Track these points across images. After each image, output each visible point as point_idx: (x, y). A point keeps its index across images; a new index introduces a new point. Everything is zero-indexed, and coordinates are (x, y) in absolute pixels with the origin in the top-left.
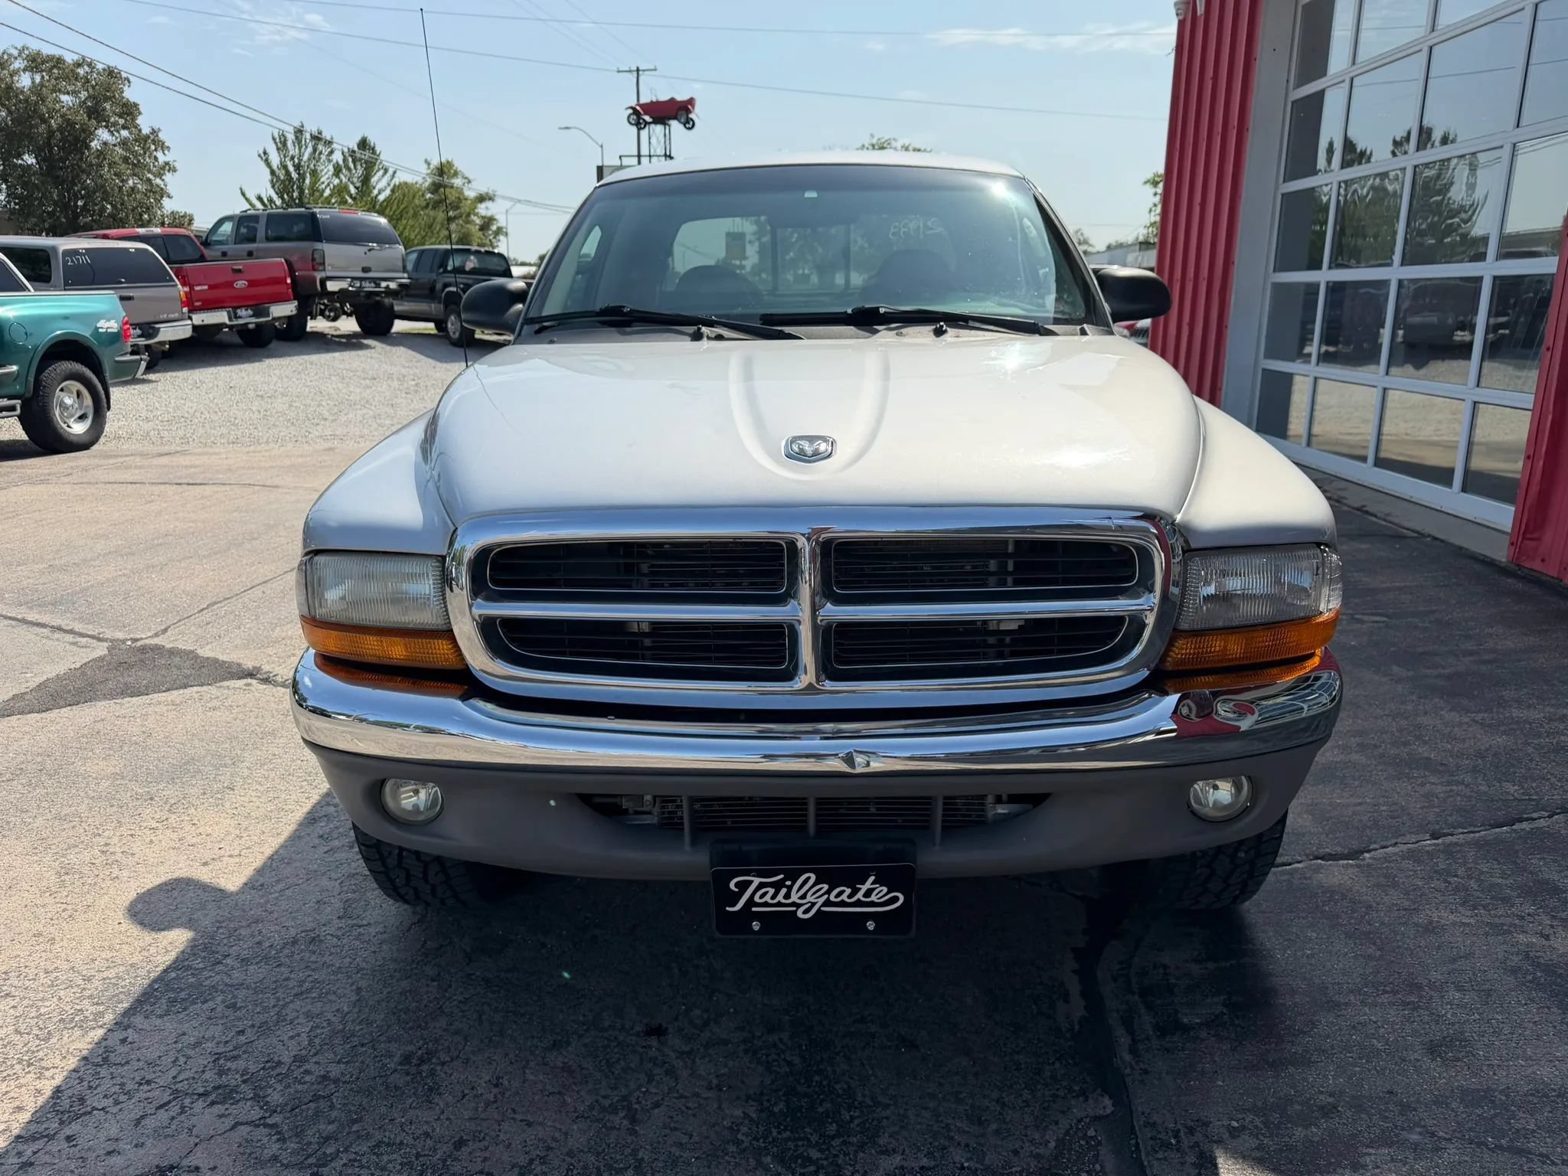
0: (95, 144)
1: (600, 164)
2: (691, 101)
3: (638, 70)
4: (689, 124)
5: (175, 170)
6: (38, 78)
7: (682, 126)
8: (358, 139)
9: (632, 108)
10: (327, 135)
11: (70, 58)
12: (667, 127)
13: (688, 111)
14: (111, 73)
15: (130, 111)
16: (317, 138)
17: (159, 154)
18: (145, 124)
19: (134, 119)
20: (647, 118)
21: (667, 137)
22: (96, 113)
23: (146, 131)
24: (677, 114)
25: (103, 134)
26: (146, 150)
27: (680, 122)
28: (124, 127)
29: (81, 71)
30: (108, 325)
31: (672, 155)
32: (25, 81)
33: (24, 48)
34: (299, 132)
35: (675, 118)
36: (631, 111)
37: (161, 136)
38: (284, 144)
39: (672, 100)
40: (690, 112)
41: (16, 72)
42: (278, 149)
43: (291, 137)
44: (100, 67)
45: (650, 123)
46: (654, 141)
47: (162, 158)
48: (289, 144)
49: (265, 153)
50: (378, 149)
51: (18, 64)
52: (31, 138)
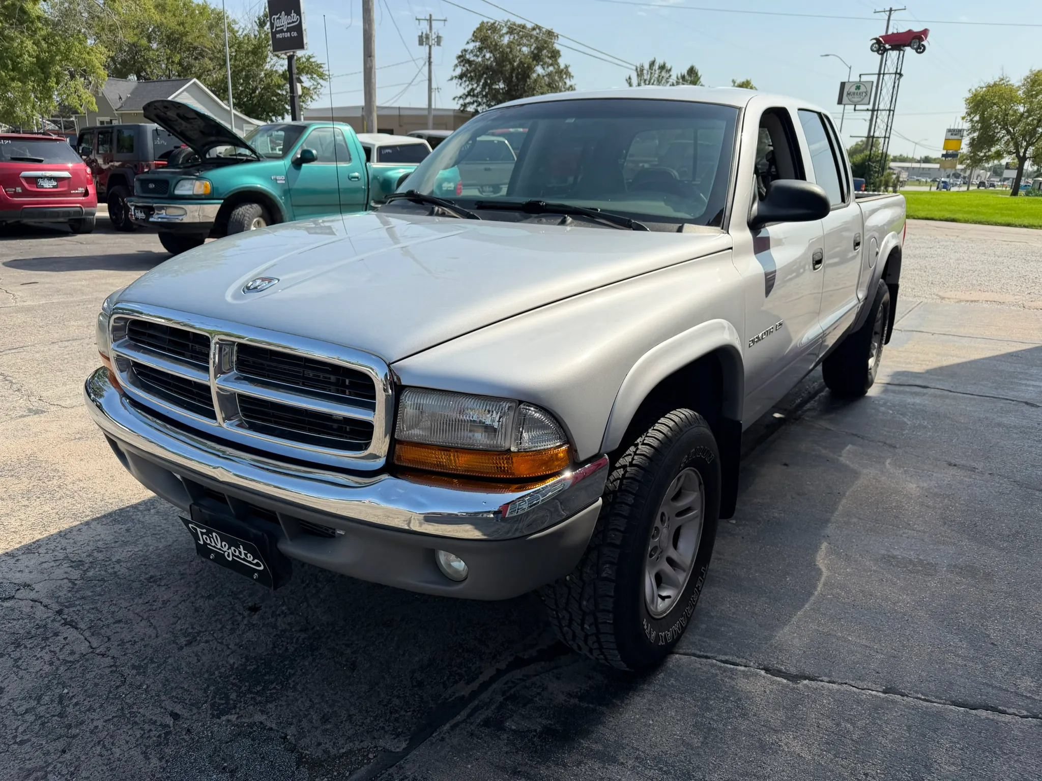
0: (534, 76)
1: (846, 80)
2: (925, 32)
3: (891, 10)
4: (920, 49)
5: (575, 89)
6: (512, 37)
7: (914, 51)
8: (688, 67)
9: (876, 39)
10: (668, 66)
11: (529, 26)
12: (902, 52)
13: (921, 39)
14: (550, 33)
15: (555, 55)
16: (662, 67)
17: (567, 81)
18: (562, 62)
19: (556, 60)
20: (887, 46)
21: (900, 60)
22: (537, 57)
23: (562, 66)
24: (911, 43)
25: (539, 70)
26: (561, 78)
27: (913, 48)
28: (551, 65)
29: (534, 33)
30: (449, 185)
31: (902, 72)
32: (506, 40)
33: (508, 21)
34: (652, 64)
35: (909, 45)
36: (875, 41)
37: (570, 70)
38: (642, 70)
39: (910, 32)
40: (923, 40)
41: (502, 36)
42: (638, 75)
43: (647, 66)
44: (544, 30)
45: (889, 49)
46: (889, 63)
47: (569, 83)
48: (645, 72)
49: (630, 78)
50: (699, 74)
51: (505, 30)
52: (502, 73)
